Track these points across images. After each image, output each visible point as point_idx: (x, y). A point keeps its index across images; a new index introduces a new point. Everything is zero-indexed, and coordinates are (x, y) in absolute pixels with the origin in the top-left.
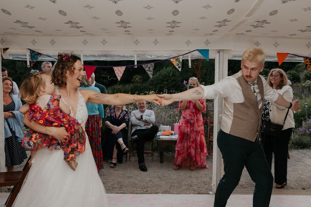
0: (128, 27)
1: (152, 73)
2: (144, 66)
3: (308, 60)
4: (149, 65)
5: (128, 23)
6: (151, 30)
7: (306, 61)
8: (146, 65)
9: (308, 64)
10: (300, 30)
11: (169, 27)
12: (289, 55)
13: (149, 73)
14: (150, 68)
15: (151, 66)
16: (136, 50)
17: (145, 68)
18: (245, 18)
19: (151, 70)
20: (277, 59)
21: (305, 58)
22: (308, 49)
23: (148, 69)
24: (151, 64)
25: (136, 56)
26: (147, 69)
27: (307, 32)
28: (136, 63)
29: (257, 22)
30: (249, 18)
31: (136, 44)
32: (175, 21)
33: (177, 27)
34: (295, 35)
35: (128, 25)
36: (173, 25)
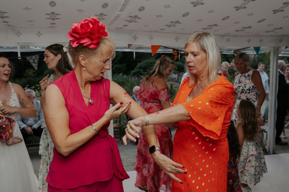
0: (6, 17)
1: (37, 65)
2: (28, 58)
3: (176, 51)
4: (34, 57)
5: (5, 13)
6: (31, 21)
7: (174, 52)
8: (30, 57)
9: (175, 54)
10: (166, 25)
11: (49, 18)
12: (161, 47)
13: (34, 65)
14: (35, 60)
15: (36, 58)
16: (18, 42)
17: (30, 60)
18: (119, 13)
19: (36, 62)
20: (151, 51)
21: (174, 50)
22: (177, 42)
23: (33, 61)
24: (35, 56)
25: (19, 47)
26: (31, 61)
27: (172, 27)
28: (19, 55)
29: (130, 17)
30: (122, 13)
31: (18, 36)
32: (54, 13)
33: (57, 19)
34: (164, 29)
35: (5, 15)
36: (53, 16)
